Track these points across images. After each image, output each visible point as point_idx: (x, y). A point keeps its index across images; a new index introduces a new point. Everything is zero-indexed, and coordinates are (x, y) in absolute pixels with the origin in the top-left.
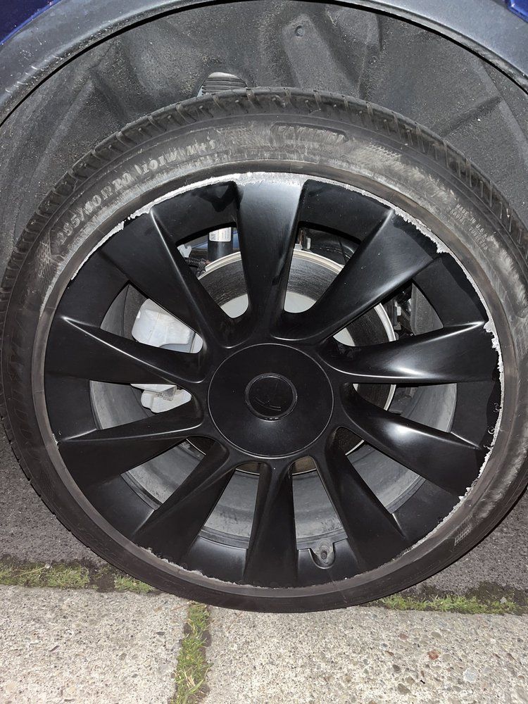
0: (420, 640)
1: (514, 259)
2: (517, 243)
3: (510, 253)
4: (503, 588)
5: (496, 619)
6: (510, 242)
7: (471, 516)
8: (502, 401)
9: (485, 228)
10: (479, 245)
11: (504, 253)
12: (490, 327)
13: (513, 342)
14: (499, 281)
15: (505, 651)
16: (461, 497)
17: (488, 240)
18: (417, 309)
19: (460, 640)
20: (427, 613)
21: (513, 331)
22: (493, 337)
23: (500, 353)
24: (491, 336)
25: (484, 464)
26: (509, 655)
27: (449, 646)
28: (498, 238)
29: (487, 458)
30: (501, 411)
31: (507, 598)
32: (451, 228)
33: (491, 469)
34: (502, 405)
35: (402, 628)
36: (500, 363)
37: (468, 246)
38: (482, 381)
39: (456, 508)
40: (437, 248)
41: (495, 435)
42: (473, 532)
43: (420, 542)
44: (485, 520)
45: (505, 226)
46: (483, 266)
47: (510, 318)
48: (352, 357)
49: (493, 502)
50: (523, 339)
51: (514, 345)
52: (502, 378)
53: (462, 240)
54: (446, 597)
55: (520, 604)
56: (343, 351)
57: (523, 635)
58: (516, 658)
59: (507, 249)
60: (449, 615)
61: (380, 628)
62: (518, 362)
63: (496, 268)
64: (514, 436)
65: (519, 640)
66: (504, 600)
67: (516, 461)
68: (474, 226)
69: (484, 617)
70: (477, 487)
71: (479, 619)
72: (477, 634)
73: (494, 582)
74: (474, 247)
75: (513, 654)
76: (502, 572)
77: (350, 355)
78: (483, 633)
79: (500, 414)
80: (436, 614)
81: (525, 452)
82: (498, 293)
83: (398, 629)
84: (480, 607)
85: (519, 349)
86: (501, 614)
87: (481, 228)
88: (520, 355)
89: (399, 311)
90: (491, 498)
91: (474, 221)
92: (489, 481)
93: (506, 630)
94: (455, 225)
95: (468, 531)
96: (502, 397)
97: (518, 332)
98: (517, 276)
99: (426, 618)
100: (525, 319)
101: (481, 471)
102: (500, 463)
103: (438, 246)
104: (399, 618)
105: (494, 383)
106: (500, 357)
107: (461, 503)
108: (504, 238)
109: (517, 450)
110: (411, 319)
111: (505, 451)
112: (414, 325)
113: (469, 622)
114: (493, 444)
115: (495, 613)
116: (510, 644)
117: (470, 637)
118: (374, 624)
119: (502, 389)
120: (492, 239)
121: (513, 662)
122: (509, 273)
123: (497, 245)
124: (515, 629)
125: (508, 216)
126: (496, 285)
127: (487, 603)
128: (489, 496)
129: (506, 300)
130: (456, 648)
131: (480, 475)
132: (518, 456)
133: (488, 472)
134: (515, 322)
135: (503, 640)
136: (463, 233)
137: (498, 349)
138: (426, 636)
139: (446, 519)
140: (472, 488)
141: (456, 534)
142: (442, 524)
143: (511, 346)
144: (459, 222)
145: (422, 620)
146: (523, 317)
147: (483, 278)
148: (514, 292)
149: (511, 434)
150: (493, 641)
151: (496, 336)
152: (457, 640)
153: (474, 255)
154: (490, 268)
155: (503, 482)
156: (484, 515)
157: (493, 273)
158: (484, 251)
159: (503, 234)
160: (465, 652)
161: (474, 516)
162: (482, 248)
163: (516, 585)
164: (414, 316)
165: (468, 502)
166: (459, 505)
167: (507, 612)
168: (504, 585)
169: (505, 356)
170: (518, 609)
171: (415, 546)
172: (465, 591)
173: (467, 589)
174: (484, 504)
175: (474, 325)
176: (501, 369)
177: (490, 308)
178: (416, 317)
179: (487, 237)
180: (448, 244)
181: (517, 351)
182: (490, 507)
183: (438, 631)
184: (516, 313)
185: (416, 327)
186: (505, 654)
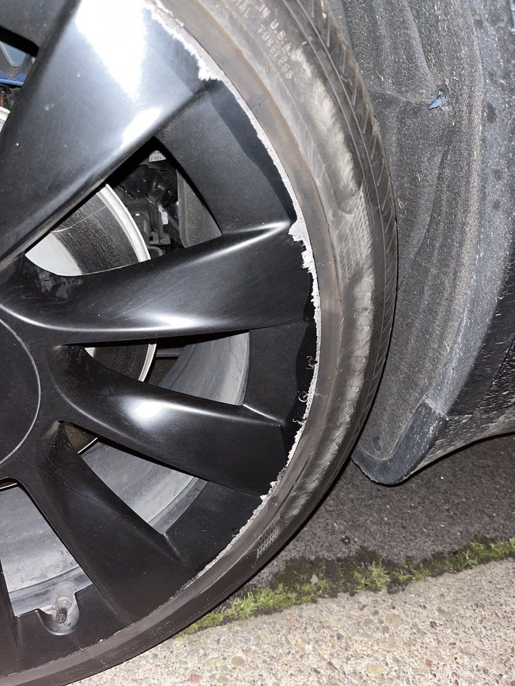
0: (218, 676)
1: (335, 103)
2: (340, 73)
3: (329, 90)
4: (311, 562)
5: (309, 610)
6: (329, 68)
7: (278, 517)
8: (318, 352)
9: (286, 29)
10: (279, 68)
11: (319, 88)
12: (299, 231)
13: (335, 256)
14: (313, 145)
15: (325, 660)
16: (263, 497)
17: (293, 57)
18: (187, 213)
19: (268, 660)
20: (225, 628)
21: (334, 236)
22: (304, 249)
23: (315, 276)
24: (300, 247)
25: (294, 447)
26: (330, 663)
27: (256, 673)
28: (310, 56)
29: (297, 438)
30: (316, 367)
31: (318, 575)
32: (222, 22)
33: (303, 451)
34: (318, 359)
35: (193, 663)
36: (315, 292)
37: (258, 68)
38: (288, 323)
39: (256, 512)
40: (197, 69)
41: (309, 403)
42: (280, 537)
43: (208, 567)
44: (297, 517)
45: (320, 33)
46: (286, 113)
47: (330, 215)
48: (65, 296)
49: (306, 493)
50: (348, 250)
51: (335, 261)
52: (317, 317)
53: (246, 53)
54: (247, 596)
55: (332, 581)
56: (49, 285)
57: (342, 628)
58: (338, 667)
59: (325, 81)
60: (253, 622)
61: (162, 674)
62: (342, 287)
63: (308, 119)
64: (335, 401)
65: (339, 637)
66: (314, 579)
67: (337, 434)
68: (267, 23)
69: (295, 611)
70: (285, 478)
71: (288, 617)
72: (289, 643)
73: (302, 557)
74: (269, 72)
75: (334, 662)
76: (309, 541)
77: (62, 293)
78: (296, 638)
79: (316, 372)
80: (236, 626)
81: (348, 419)
82: (312, 169)
83: (187, 669)
84: (289, 598)
85: (343, 267)
86: (314, 601)
87: (279, 30)
88: (344, 276)
89: (165, 218)
90: (305, 489)
91: (266, 13)
92: (302, 467)
93: (322, 626)
94: (231, 17)
95: (274, 536)
96: (319, 345)
97: (342, 238)
98: (339, 137)
99: (223, 638)
100: (353, 215)
101: (290, 457)
102: (315, 441)
103: (201, 63)
104: (188, 649)
105: (305, 325)
106: (315, 283)
107: (264, 503)
108: (319, 56)
109: (338, 419)
110: (180, 228)
111: (322, 423)
112: (184, 237)
113: (278, 626)
114: (306, 415)
115: (307, 602)
116: (328, 646)
117: (281, 651)
118: (154, 669)
119: (319, 334)
120: (299, 56)
121: (335, 674)
122: (329, 130)
123: (308, 70)
124: (332, 620)
125: (324, 16)
126: (307, 151)
127: (295, 589)
128: (301, 488)
129: (324, 181)
130: (265, 675)
131: (288, 462)
132: (339, 427)
133: (299, 456)
134: (338, 220)
135: (320, 643)
136: (246, 37)
137: (312, 270)
138: (225, 668)
139: (243, 530)
140: (278, 481)
141: (259, 544)
142: (238, 536)
143: (331, 263)
144: (237, 10)
145: (218, 641)
146: (349, 212)
147: (285, 139)
148: (336, 166)
149: (330, 398)
150: (309, 648)
151: (309, 247)
152: (265, 661)
153: (269, 88)
154: (297, 118)
155: (320, 465)
156: (295, 512)
157: (302, 129)
158: (286, 80)
159: (317, 50)
160: (276, 678)
161: (282, 517)
162: (283, 75)
163: (326, 555)
164: (183, 223)
165: (273, 500)
166: (260, 508)
167: (320, 596)
168: (313, 558)
169: (321, 281)
170: (332, 588)
171: (201, 574)
172: (270, 578)
173: (271, 576)
174: (295, 498)
175: (273, 229)
176: (316, 301)
177: (299, 196)
178: (187, 226)
179: (291, 50)
180: (221, 63)
181: (340, 271)
182: (302, 501)
183: (240, 654)
184: (339, 206)
185: (187, 238)
186: (324, 664)
